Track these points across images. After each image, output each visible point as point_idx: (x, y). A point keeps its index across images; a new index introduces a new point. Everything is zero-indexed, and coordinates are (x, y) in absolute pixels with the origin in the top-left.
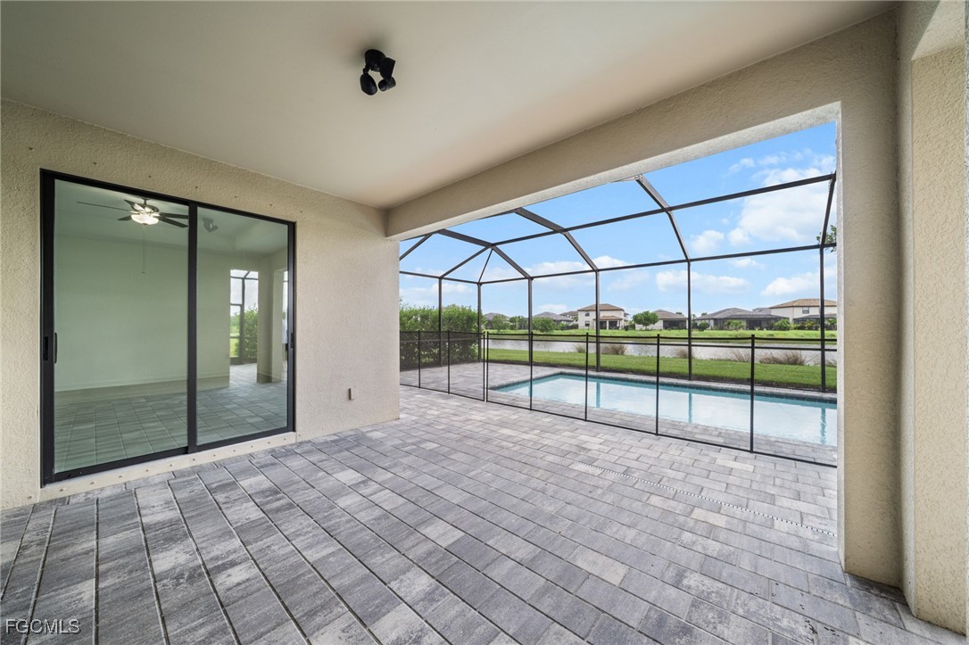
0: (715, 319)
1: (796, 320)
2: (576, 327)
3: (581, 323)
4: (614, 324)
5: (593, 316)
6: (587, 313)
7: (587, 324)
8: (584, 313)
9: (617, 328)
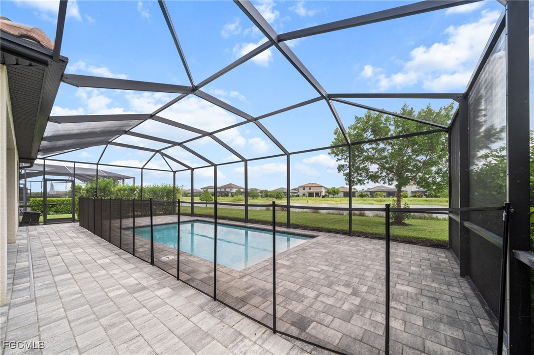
0: (370, 192)
1: (412, 192)
2: (298, 196)
3: (301, 194)
4: (317, 194)
5: (307, 190)
6: (304, 188)
7: (304, 195)
8: (302, 188)
9: (319, 197)
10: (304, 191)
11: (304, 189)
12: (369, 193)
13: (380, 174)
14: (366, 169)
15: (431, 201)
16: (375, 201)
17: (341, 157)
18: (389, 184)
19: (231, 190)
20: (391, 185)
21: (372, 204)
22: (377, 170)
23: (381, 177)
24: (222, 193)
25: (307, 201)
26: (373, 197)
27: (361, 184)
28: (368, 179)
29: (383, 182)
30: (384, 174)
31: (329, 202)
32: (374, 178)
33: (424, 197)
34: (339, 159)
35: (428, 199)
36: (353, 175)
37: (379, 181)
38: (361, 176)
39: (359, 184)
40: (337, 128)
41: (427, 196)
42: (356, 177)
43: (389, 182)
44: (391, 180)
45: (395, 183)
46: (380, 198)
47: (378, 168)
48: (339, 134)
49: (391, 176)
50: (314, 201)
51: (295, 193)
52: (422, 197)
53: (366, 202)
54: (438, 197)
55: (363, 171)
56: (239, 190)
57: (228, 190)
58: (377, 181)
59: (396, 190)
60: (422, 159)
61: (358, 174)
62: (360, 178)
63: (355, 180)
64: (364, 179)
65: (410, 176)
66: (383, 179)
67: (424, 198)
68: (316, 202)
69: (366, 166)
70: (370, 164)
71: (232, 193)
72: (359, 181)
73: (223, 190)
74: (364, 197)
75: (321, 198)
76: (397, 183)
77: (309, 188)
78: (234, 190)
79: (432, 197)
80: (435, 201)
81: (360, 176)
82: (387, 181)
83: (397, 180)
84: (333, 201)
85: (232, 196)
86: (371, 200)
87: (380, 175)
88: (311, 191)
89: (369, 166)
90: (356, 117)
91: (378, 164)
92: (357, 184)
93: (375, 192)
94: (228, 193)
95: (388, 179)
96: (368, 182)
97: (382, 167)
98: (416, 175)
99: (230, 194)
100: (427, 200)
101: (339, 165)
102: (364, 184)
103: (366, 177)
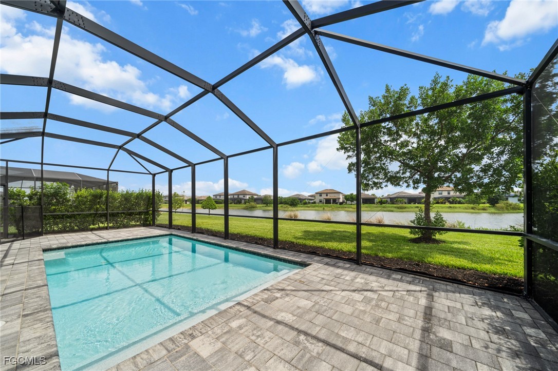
1: (435, 198)
2: (315, 203)
3: (317, 200)
4: (335, 201)
5: (324, 196)
6: (320, 194)
7: (321, 201)
8: (319, 194)
9: (337, 203)
10: (321, 198)
11: (321, 196)
12: (389, 199)
13: (403, 174)
14: (383, 169)
15: (456, 208)
16: (395, 207)
17: (352, 153)
18: (414, 188)
19: (244, 197)
20: (416, 188)
21: (392, 211)
22: (398, 169)
23: (403, 178)
24: (235, 200)
25: (324, 209)
26: (393, 203)
27: (378, 188)
28: (387, 181)
29: (406, 184)
30: (408, 174)
31: (347, 209)
32: (394, 180)
33: (447, 203)
34: (349, 157)
35: (452, 205)
36: (368, 176)
37: (401, 183)
38: (378, 178)
39: (375, 188)
40: (345, 113)
41: (451, 203)
42: (372, 179)
43: (414, 184)
44: (416, 182)
45: (422, 186)
46: (400, 205)
47: (400, 167)
48: (348, 121)
49: (417, 176)
50: (331, 209)
51: (311, 200)
52: (445, 203)
53: (385, 209)
54: (462, 203)
55: (380, 172)
56: (252, 197)
57: (241, 197)
58: (398, 184)
59: (424, 195)
60: (460, 152)
61: (374, 175)
62: (376, 181)
63: (370, 183)
64: (381, 181)
65: (443, 177)
66: (406, 181)
67: (448, 205)
68: (333, 209)
69: (384, 164)
70: (389, 161)
71: (245, 200)
72: (375, 184)
73: (236, 197)
74: (384, 204)
75: (338, 205)
76: (425, 186)
77: (325, 195)
78: (247, 197)
79: (456, 204)
80: (460, 207)
81: (376, 178)
82: (411, 183)
83: (424, 182)
84: (351, 208)
85: (245, 203)
86: (392, 207)
87: (402, 176)
88: (328, 197)
89: (388, 164)
90: (371, 98)
91: (400, 161)
92: (372, 188)
93: (395, 198)
94: (241, 199)
95: (413, 181)
96: (386, 186)
97: (405, 166)
98: (451, 175)
99: (243, 201)
100: (451, 207)
101: (350, 164)
102: (382, 188)
103: (384, 179)
